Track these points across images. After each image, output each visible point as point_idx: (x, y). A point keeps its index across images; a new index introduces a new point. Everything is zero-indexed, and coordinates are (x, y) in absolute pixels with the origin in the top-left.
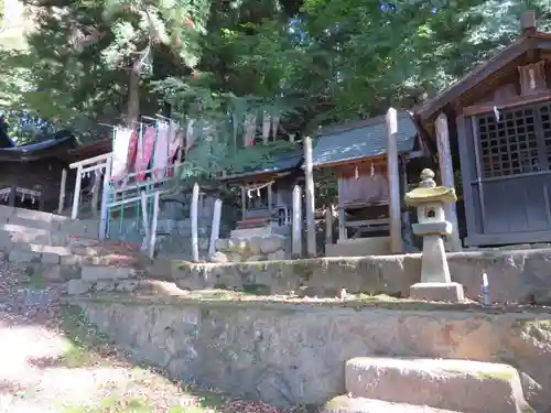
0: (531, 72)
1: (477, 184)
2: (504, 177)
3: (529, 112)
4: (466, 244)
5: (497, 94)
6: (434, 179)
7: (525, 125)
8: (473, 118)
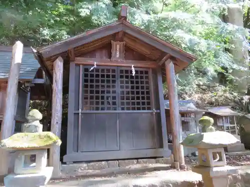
0: (118, 46)
1: (78, 114)
2: (95, 112)
3: (114, 71)
4: (64, 161)
5: (98, 54)
6: (41, 121)
7: (111, 79)
8: (81, 66)
